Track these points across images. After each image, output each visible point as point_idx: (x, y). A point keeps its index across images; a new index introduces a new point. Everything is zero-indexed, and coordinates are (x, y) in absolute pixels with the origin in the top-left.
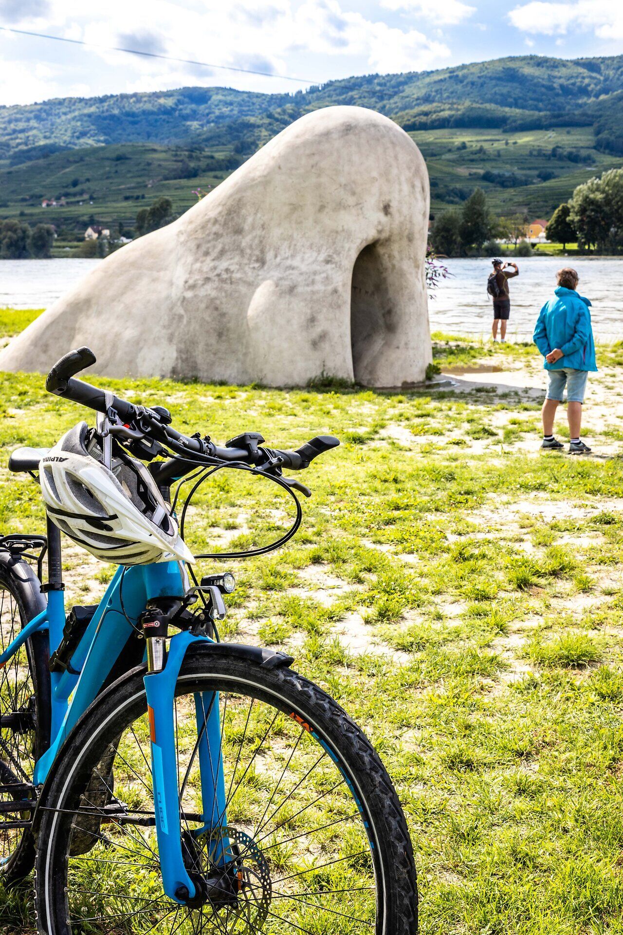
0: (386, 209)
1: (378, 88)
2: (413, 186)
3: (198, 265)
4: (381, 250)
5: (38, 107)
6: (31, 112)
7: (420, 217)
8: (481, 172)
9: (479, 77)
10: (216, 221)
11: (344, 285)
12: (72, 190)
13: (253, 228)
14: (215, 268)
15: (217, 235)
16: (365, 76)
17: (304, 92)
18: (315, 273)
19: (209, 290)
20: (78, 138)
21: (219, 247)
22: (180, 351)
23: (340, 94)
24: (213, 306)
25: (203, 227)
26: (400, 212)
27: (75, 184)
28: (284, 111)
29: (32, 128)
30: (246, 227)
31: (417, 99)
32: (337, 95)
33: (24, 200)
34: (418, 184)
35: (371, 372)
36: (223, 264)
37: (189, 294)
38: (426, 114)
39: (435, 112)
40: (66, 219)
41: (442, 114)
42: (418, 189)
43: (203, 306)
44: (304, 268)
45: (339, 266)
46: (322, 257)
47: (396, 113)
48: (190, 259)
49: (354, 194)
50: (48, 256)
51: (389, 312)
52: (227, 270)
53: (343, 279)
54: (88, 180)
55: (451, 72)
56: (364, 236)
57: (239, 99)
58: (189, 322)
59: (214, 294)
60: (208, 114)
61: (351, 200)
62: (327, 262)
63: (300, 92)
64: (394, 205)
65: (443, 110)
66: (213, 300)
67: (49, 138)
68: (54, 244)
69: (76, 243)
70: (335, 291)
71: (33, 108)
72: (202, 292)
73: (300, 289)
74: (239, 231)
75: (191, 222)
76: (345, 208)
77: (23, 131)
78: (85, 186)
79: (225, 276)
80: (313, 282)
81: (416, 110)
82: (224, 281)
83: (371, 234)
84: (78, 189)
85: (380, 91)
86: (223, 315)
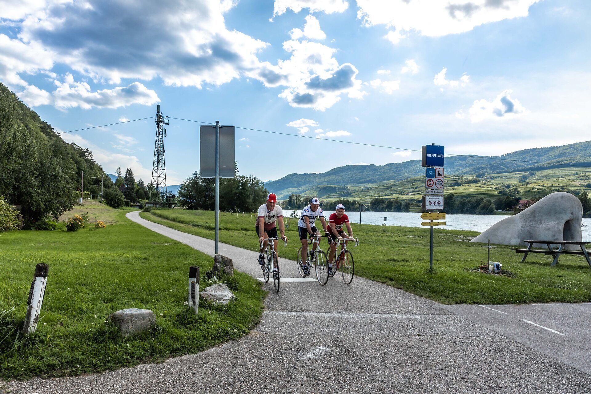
0: (572, 214)
1: (537, 153)
2: (579, 209)
3: (525, 223)
4: (570, 222)
5: (405, 163)
6: (402, 165)
7: (581, 215)
8: (586, 184)
9: (584, 147)
10: (529, 215)
11: (562, 229)
12: (415, 190)
13: (538, 216)
14: (529, 224)
15: (529, 217)
16: (531, 149)
17: (505, 155)
18: (555, 226)
19: (528, 228)
20: (418, 173)
21: (530, 220)
22: (521, 240)
23: (520, 156)
24: (529, 232)
25: (526, 215)
26: (575, 214)
27: (416, 188)
28: (496, 162)
29: (403, 170)
30: (537, 216)
31: (555, 156)
32: (519, 156)
33: (399, 193)
34: (580, 208)
35: (567, 247)
36: (531, 223)
37: (523, 229)
38: (558, 162)
39: (563, 161)
40: (413, 200)
41: (566, 162)
42: (580, 210)
43: (526, 231)
44: (551, 225)
45: (560, 225)
46: (556, 223)
47: (545, 162)
48: (523, 222)
49: (564, 210)
50: (408, 212)
51: (572, 235)
52: (532, 225)
53: (562, 228)
54: (421, 187)
55: (570, 146)
56: (567, 219)
57: (478, 159)
58: (523, 234)
59: (529, 229)
60: (466, 164)
61: (563, 212)
62: (557, 224)
63: (503, 155)
64: (574, 213)
65: (567, 160)
66: (529, 230)
67: (408, 173)
68: (411, 208)
69: (418, 208)
70: (560, 230)
71: (403, 164)
72: (526, 229)
73: (551, 229)
74: (535, 217)
75: (522, 214)
76: (562, 213)
77: (399, 171)
78: (420, 189)
79: (531, 226)
80: (554, 228)
81: (554, 160)
82: (531, 227)
83: (568, 218)
84: (417, 190)
85: (538, 154)
86: (531, 233)
